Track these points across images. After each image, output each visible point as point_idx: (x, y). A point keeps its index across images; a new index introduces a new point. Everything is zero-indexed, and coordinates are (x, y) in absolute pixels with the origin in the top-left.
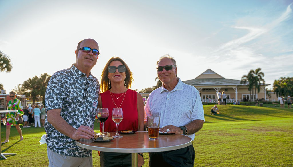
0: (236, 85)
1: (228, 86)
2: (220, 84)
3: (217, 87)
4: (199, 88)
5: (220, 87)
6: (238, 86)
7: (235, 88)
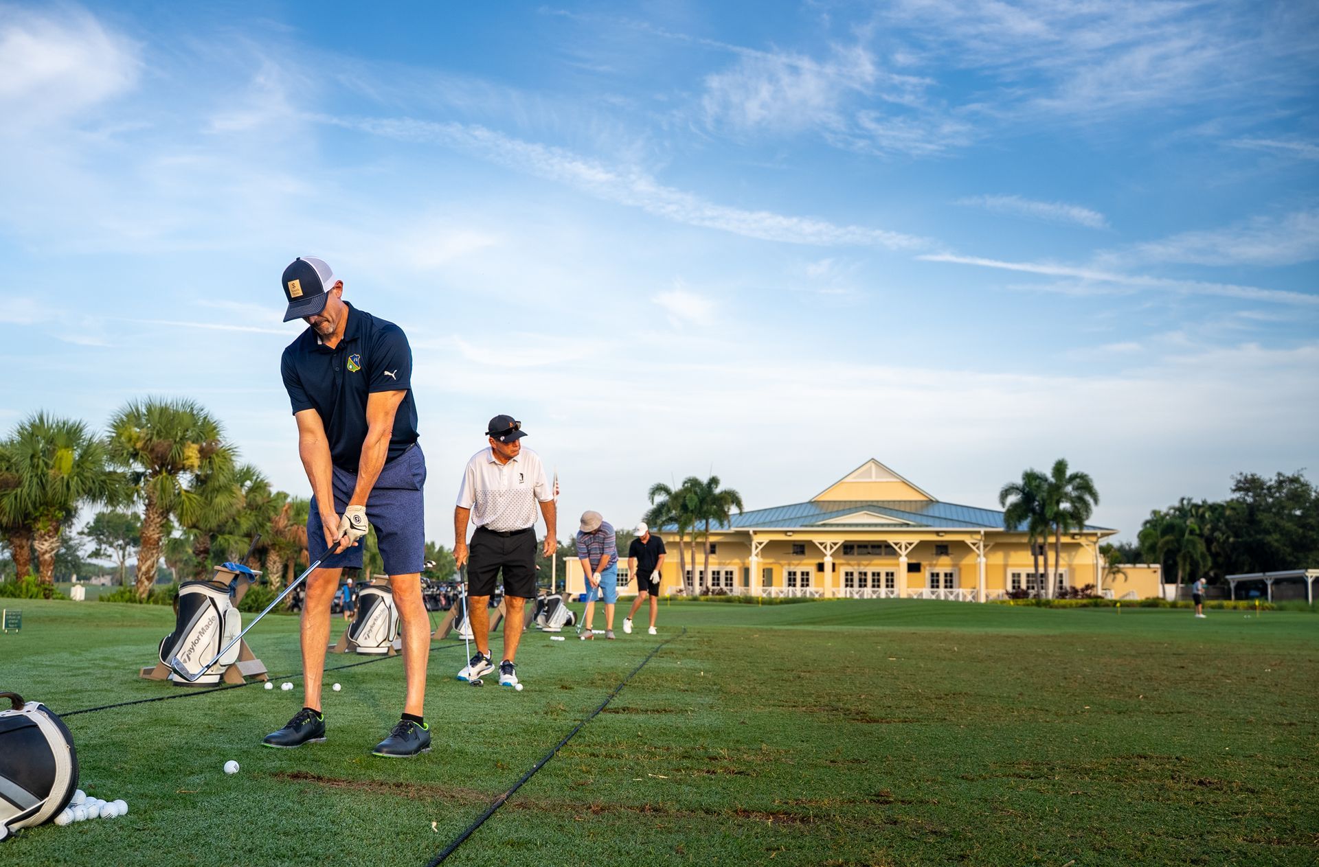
0: (979, 532)
1: (946, 532)
2: (914, 526)
3: (903, 539)
4: (828, 539)
5: (916, 539)
6: (986, 534)
7: (974, 544)
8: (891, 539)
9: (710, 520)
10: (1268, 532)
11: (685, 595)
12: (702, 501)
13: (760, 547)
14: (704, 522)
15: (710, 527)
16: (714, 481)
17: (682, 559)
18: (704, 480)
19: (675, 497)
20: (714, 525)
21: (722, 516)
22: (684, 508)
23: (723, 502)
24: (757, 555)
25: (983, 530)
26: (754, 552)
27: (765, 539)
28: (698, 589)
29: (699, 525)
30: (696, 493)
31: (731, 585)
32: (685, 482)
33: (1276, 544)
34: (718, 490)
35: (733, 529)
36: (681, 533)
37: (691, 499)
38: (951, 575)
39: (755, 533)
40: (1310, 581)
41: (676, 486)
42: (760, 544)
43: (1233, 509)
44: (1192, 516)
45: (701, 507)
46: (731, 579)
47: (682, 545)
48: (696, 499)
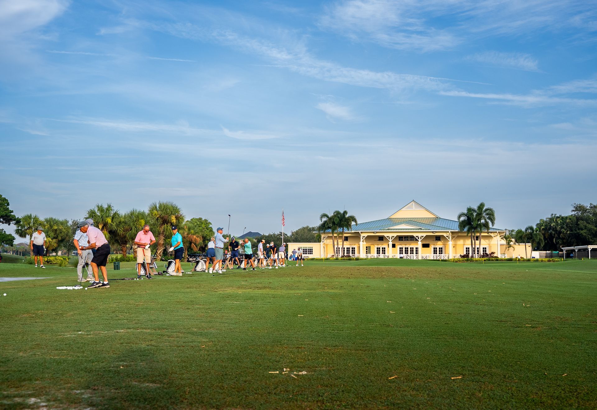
0: (448, 232)
2: (423, 230)
3: (420, 235)
4: (390, 235)
5: (424, 235)
6: (452, 232)
7: (447, 237)
8: (415, 235)
9: (344, 228)
10: (582, 229)
11: (335, 257)
12: (341, 220)
13: (364, 238)
14: (342, 228)
15: (344, 231)
16: (345, 212)
17: (334, 243)
18: (342, 212)
19: (330, 219)
20: (346, 230)
21: (348, 226)
22: (334, 223)
23: (349, 221)
24: (363, 241)
25: (450, 231)
26: (361, 240)
27: (366, 235)
28: (341, 254)
29: (340, 230)
30: (338, 217)
31: (354, 253)
32: (334, 213)
33: (584, 234)
34: (347, 216)
35: (353, 232)
36: (333, 233)
37: (336, 220)
38: (442, 248)
39: (362, 233)
40: (590, 250)
41: (331, 215)
42: (364, 237)
43: (570, 219)
44: (554, 222)
45: (340, 223)
46: (354, 251)
47: (333, 237)
48: (338, 220)
